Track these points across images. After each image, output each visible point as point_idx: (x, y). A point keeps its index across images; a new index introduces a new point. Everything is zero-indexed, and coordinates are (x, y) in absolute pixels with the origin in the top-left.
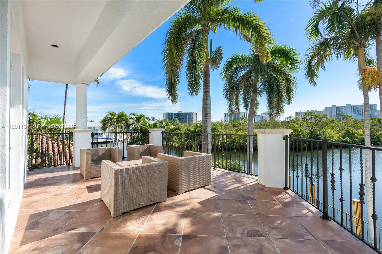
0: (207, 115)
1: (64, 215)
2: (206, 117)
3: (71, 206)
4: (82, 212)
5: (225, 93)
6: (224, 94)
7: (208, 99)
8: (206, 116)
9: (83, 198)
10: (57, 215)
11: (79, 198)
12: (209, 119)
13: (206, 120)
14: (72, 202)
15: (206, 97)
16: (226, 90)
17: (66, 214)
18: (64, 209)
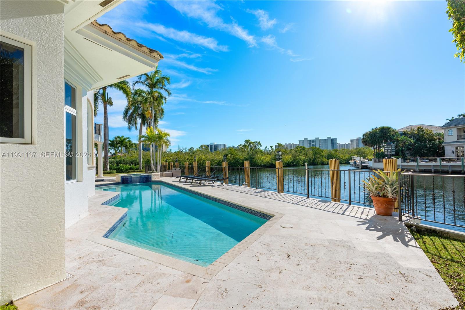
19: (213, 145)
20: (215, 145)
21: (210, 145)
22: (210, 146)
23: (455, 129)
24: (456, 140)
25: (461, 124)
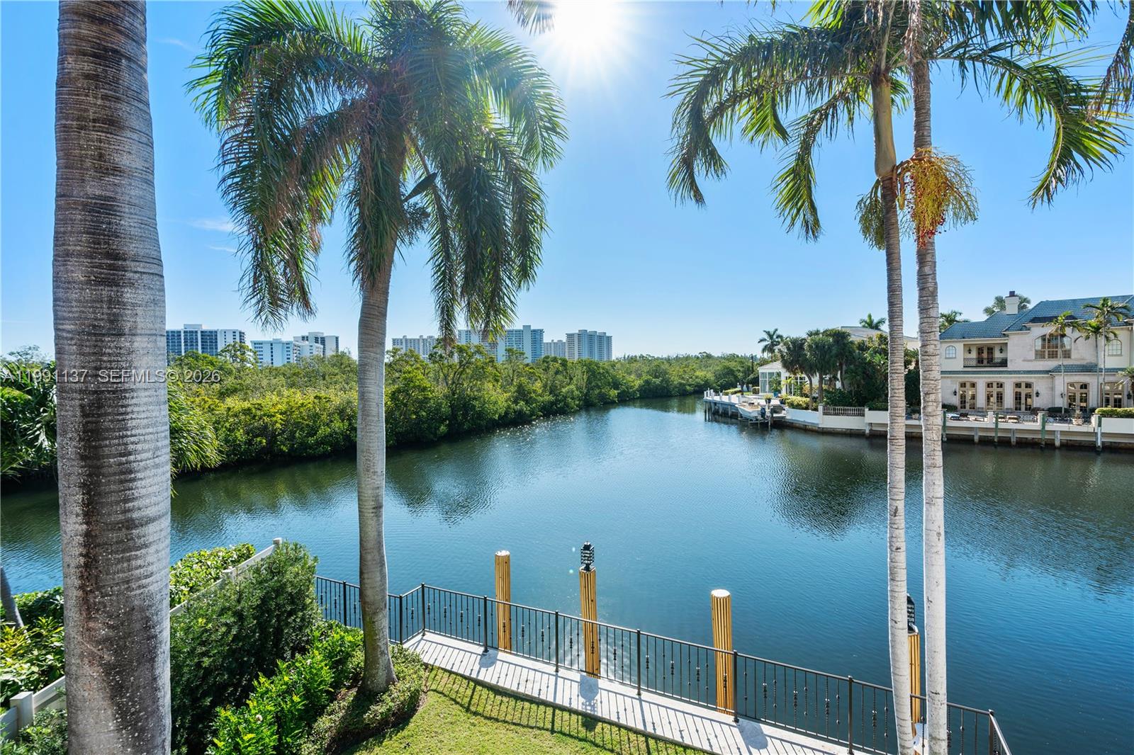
0: (124, 269)
2: (105, 292)
5: (233, 174)
6: (229, 182)
7: (122, 128)
8: (112, 282)
12: (139, 311)
13: (114, 320)
15: (105, 97)
16: (238, 160)
19: (196, 332)
20: (202, 332)
21: (185, 332)
22: (182, 334)
23: (960, 347)
24: (960, 368)
25: (974, 337)
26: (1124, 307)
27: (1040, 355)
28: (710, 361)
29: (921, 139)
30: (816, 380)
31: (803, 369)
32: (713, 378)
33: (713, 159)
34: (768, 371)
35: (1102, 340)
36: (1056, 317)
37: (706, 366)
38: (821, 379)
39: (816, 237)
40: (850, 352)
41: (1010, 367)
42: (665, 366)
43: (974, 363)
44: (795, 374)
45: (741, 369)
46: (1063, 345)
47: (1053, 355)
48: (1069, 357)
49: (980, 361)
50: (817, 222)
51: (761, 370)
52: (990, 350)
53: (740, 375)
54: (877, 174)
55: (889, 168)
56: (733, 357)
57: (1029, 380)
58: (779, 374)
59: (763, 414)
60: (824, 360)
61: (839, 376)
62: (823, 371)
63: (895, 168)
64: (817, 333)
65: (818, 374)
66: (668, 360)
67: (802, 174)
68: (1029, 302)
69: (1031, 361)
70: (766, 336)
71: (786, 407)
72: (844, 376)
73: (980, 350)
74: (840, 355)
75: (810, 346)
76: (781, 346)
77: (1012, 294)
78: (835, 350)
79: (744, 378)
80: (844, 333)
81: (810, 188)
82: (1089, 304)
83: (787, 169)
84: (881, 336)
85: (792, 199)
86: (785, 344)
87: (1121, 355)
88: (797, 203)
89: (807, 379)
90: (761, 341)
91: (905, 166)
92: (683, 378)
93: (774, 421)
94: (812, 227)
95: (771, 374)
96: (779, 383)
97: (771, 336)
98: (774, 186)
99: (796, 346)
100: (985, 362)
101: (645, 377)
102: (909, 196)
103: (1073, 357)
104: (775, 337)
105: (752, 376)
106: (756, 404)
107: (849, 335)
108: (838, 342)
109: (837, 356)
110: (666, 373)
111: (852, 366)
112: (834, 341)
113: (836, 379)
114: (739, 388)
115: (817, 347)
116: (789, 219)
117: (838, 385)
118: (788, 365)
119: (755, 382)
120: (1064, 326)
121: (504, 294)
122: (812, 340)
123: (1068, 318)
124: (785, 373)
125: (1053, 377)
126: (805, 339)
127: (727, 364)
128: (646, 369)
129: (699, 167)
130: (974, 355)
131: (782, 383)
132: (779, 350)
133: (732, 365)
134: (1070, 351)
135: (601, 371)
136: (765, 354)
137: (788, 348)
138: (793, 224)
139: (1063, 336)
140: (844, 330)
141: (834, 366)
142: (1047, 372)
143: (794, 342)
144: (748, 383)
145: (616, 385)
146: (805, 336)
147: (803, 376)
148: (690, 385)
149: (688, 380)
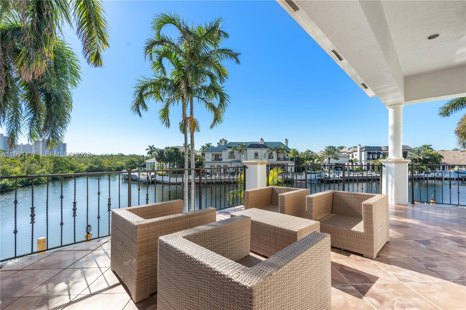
1: (438, 266)
3: (423, 271)
4: (414, 258)
9: (395, 275)
10: (447, 271)
11: (402, 278)
14: (418, 278)
17: (435, 266)
18: (436, 273)
23: (210, 154)
24: (211, 161)
25: (214, 152)
26: (245, 145)
27: (229, 158)
28: (123, 157)
29: (192, 113)
30: (168, 165)
31: (163, 161)
32: (125, 165)
33: (145, 106)
34: (150, 162)
35: (241, 153)
36: (232, 147)
37: (122, 160)
38: (170, 164)
39: (169, 127)
40: (179, 155)
41: (223, 161)
42: (101, 159)
43: (214, 159)
44: (160, 163)
45: (138, 161)
46: (234, 155)
47: (232, 158)
48: (235, 158)
49: (216, 159)
50: (169, 124)
51: (147, 161)
52: (218, 156)
53: (138, 163)
54: (183, 118)
55: (185, 118)
56: (134, 156)
57: (227, 165)
58: (154, 163)
59: (148, 178)
60: (171, 158)
61: (176, 164)
62: (170, 162)
63: (186, 118)
64: (168, 148)
65: (168, 163)
66: (102, 156)
67: (166, 111)
68: (227, 142)
69: (227, 159)
70: (149, 148)
71: (157, 176)
72: (178, 163)
73: (216, 156)
74: (176, 156)
75: (166, 153)
76: (155, 152)
77: (223, 139)
78: (174, 154)
79: (140, 165)
80: (178, 148)
81: (168, 115)
82: (238, 144)
83: (162, 109)
84: (189, 150)
85: (163, 116)
86: (157, 152)
87: (245, 158)
88: (165, 118)
89: (165, 165)
90: (147, 149)
91: (188, 118)
92: (110, 165)
93: (152, 181)
94: (168, 125)
95: (151, 163)
96: (154, 166)
97: (151, 148)
98: (159, 112)
99: (161, 152)
100: (217, 159)
101: (90, 164)
102: (189, 125)
103: (236, 158)
104: (152, 148)
105: (143, 164)
106: (145, 175)
107: (179, 149)
108: (176, 152)
109: (175, 156)
110: (101, 163)
111: (180, 160)
112: (174, 151)
113: (175, 164)
114: (137, 169)
115: (168, 153)
116: (162, 121)
117: (176, 166)
118: (158, 160)
119: (144, 166)
120: (234, 149)
121: (58, 132)
122: (167, 150)
123: (235, 147)
124: (156, 163)
125: (232, 164)
126: (164, 150)
127: (131, 159)
128: (90, 160)
129: (140, 107)
130: (214, 157)
131: (156, 166)
132: (154, 153)
133: (134, 159)
134: (235, 156)
135: (63, 162)
136: (149, 155)
137: (158, 153)
138: (163, 122)
139: (233, 152)
140: (178, 147)
141: (174, 159)
142: (230, 162)
143: (160, 151)
144: (141, 167)
145: (72, 169)
146: (164, 149)
147: (163, 163)
148: (114, 168)
149: (113, 166)
